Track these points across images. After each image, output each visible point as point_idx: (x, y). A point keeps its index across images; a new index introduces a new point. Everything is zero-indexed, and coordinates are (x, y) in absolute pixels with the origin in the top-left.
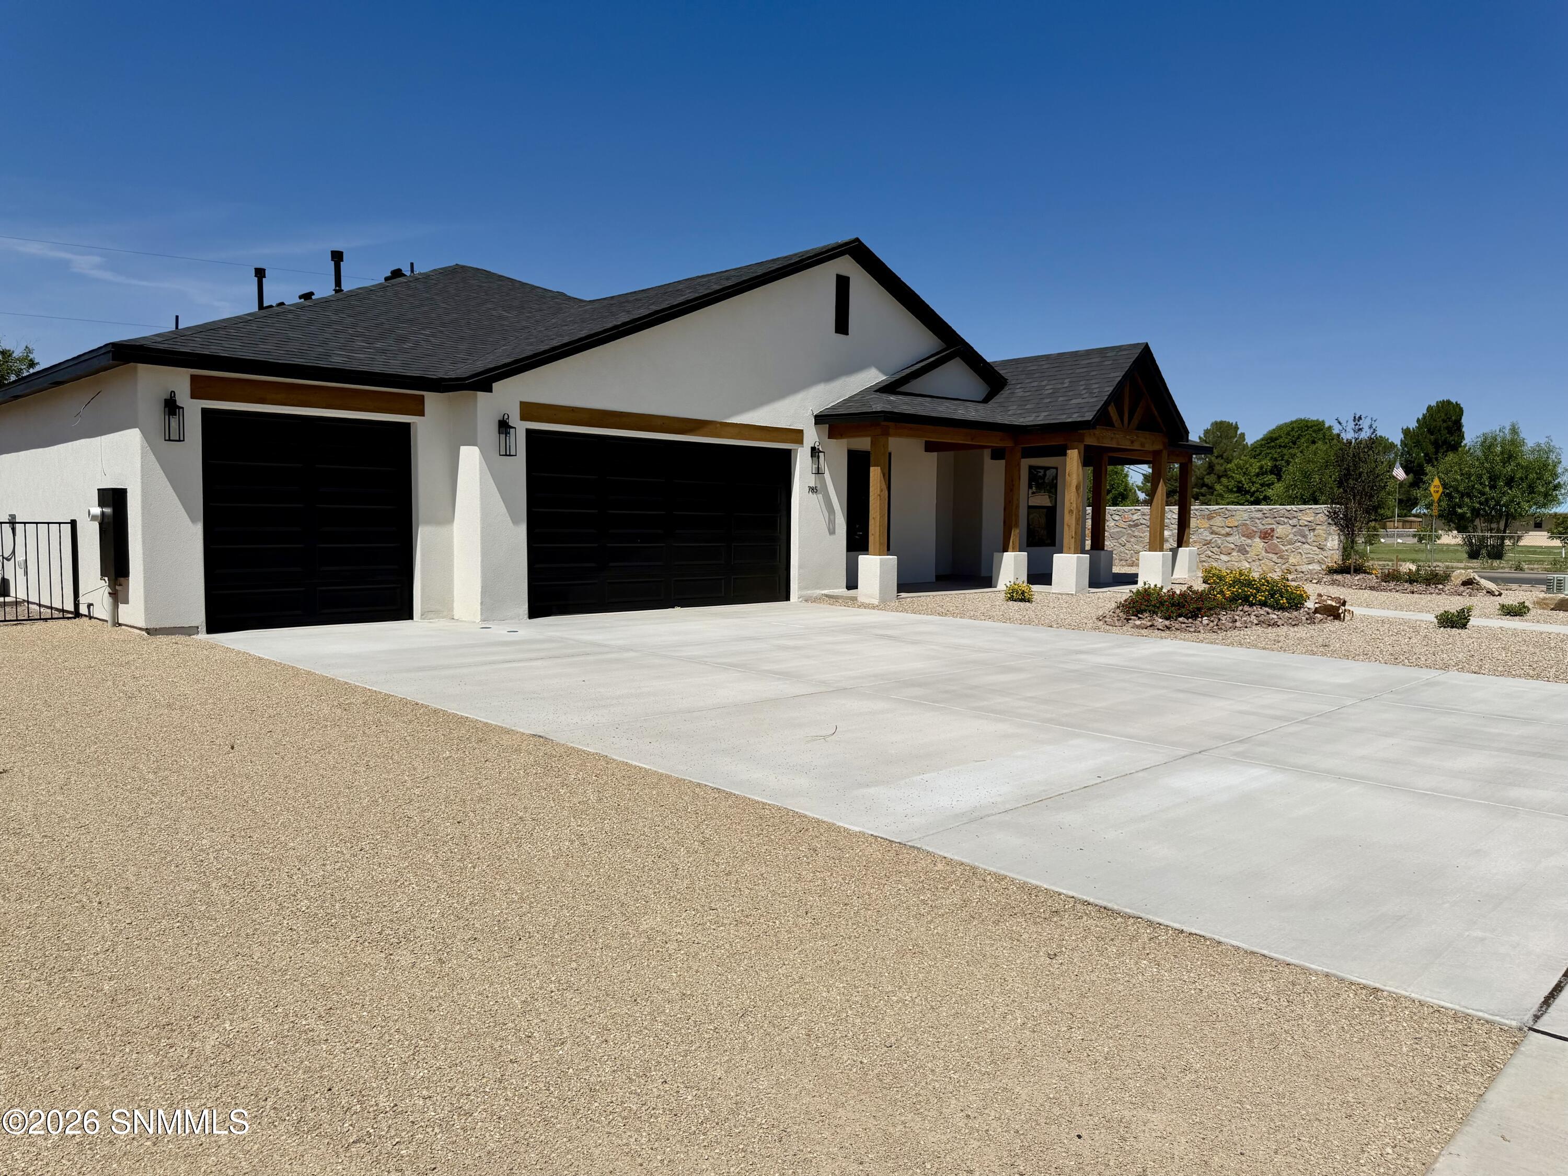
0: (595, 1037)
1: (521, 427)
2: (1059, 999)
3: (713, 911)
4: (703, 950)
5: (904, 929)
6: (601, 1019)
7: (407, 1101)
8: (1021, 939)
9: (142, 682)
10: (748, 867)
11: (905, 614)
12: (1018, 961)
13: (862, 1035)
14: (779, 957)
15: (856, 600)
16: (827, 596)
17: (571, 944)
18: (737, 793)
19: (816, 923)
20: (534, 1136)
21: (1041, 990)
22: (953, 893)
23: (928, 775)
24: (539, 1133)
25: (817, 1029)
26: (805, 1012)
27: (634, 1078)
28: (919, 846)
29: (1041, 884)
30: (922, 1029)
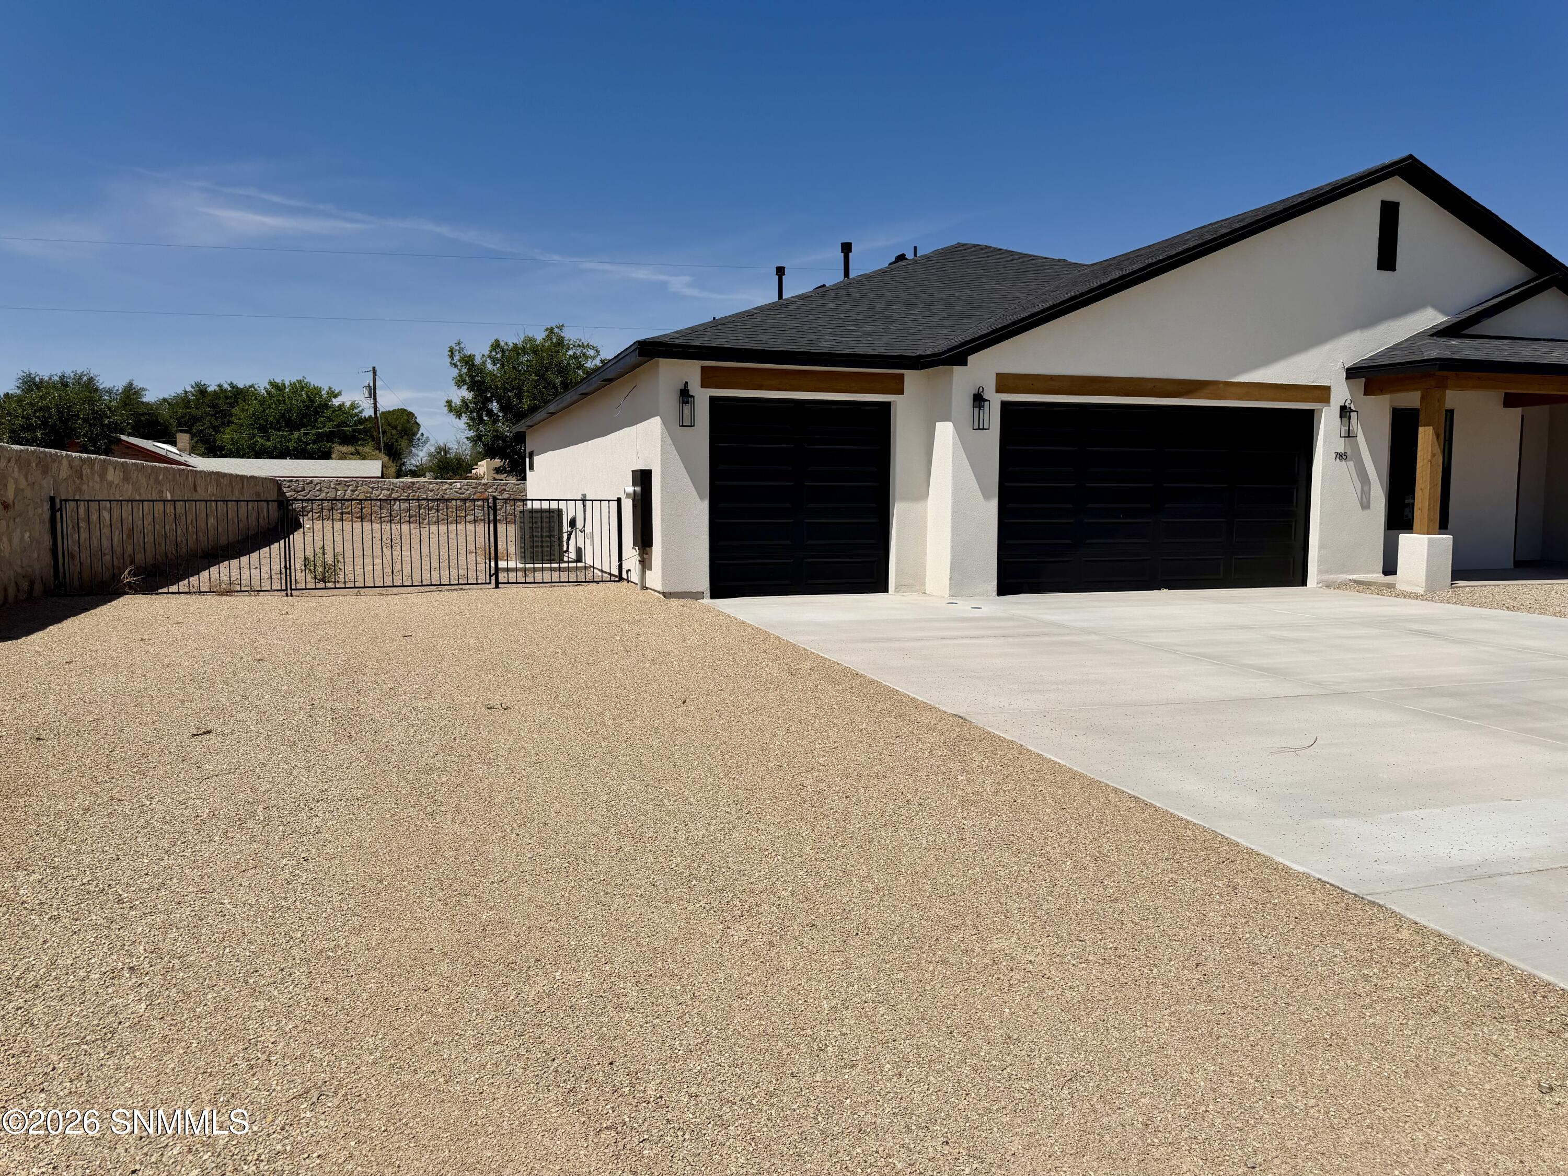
0: (890, 1067)
1: (995, 400)
2: (1538, 1157)
3: (1080, 943)
4: (1051, 988)
5: (1326, 1010)
6: (905, 1047)
7: (674, 1095)
8: (1502, 1055)
9: (642, 638)
10: (1142, 896)
11: (1459, 607)
12: (1487, 1086)
13: (1218, 1142)
14: (1142, 1015)
15: (1394, 587)
16: (1355, 581)
17: (907, 950)
18: (1158, 805)
19: (1205, 979)
20: (779, 1170)
21: (1512, 1136)
22: (1414, 973)
23: (1428, 811)
24: (785, 1169)
25: (1159, 1119)
26: (1152, 1093)
27: (914, 1128)
28: (1381, 903)
29: (1557, 982)
30: (1307, 1154)
